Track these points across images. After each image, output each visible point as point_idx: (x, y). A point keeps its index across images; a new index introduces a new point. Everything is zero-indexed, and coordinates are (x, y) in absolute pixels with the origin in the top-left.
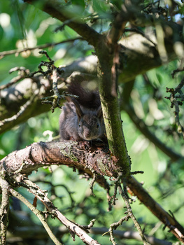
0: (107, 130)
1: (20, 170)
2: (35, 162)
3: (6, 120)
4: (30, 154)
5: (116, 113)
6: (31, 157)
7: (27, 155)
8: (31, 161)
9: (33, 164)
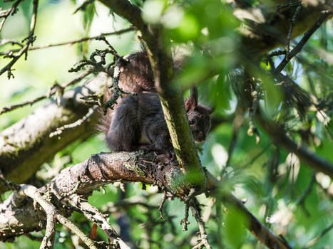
0: (171, 135)
1: (74, 190)
2: (93, 179)
3: (66, 126)
4: (87, 169)
5: (179, 112)
6: (87, 172)
7: (84, 170)
8: (88, 179)
9: (91, 182)
